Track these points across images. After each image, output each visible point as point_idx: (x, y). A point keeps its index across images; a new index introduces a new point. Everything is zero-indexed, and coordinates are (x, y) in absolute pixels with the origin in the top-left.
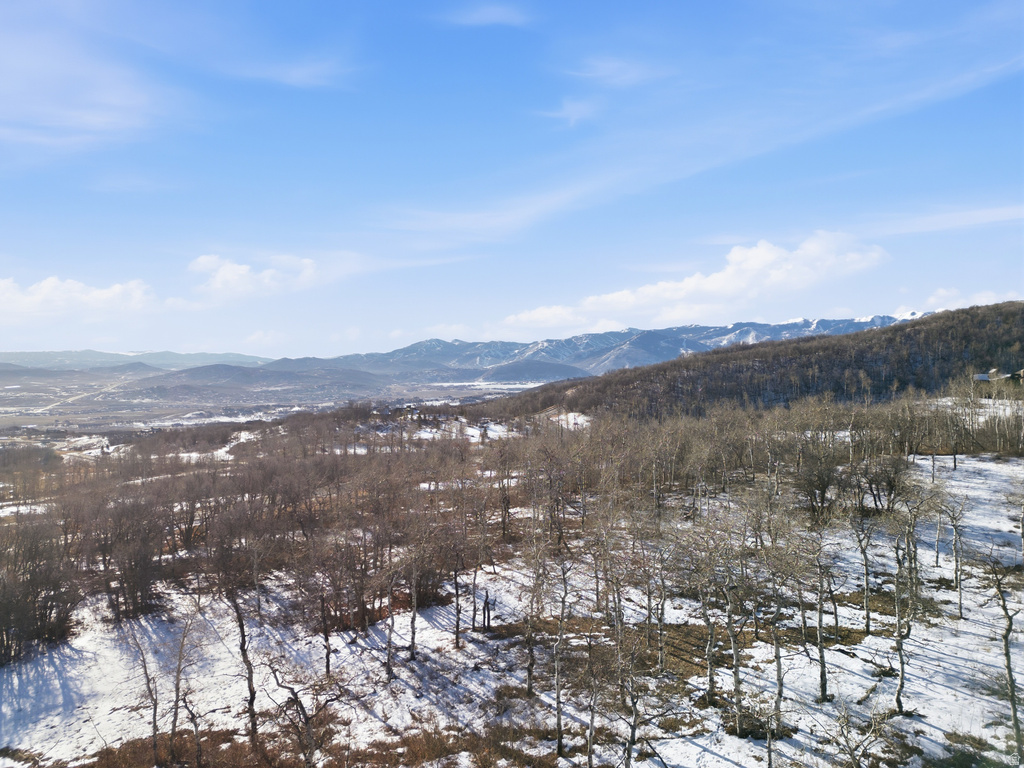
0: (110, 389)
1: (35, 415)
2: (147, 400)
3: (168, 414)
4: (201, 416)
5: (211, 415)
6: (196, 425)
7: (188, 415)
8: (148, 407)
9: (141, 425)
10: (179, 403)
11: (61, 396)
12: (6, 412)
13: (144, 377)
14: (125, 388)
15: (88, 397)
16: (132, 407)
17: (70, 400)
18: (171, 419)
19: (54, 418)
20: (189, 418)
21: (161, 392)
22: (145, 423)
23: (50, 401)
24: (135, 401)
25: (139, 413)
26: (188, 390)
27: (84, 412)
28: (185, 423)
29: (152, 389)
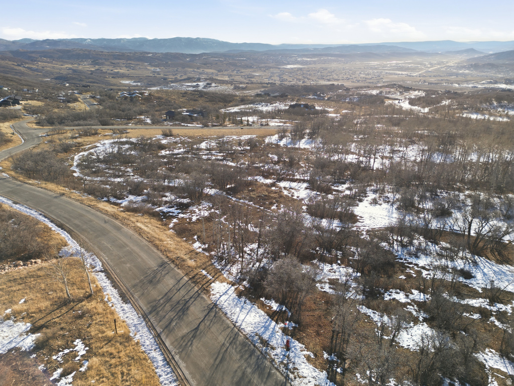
0: (451, 64)
1: (413, 76)
2: (467, 71)
3: (473, 80)
4: (490, 83)
5: (496, 82)
6: (485, 88)
7: (482, 82)
8: (465, 75)
9: (457, 85)
10: (483, 74)
11: (427, 67)
12: (402, 74)
13: (471, 57)
14: (459, 63)
15: (439, 68)
16: (457, 75)
17: (430, 70)
18: (473, 83)
19: (420, 78)
20: (483, 83)
21: (475, 66)
22: (459, 84)
23: (422, 69)
24: (461, 72)
25: (460, 78)
26: (492, 66)
27: (434, 76)
28: (480, 86)
29: (471, 65)
